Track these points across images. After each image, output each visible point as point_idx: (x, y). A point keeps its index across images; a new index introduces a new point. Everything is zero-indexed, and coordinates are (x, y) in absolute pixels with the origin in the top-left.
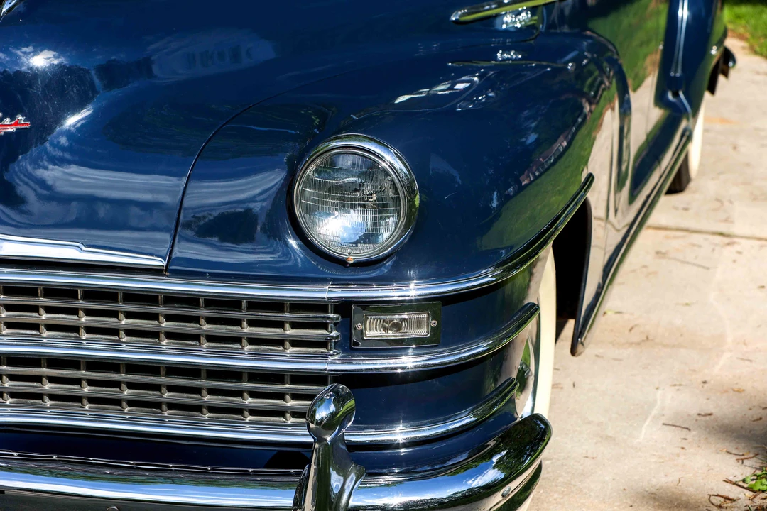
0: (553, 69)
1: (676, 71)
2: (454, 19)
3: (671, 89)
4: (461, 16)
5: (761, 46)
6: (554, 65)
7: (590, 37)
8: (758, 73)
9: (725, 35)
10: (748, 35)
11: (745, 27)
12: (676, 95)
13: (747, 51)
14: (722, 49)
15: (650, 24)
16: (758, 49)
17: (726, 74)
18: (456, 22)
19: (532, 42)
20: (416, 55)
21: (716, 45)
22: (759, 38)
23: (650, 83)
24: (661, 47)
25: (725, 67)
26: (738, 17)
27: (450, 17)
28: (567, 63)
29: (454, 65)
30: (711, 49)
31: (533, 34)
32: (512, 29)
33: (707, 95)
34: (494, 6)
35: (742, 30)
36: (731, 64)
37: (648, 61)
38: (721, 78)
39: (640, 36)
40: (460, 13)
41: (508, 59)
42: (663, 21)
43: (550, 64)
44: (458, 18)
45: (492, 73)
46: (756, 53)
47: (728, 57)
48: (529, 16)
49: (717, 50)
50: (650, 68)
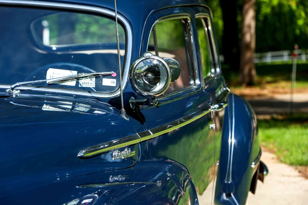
0: (147, 186)
1: (228, 180)
2: (80, 155)
3: (225, 192)
4: (84, 154)
5: (285, 157)
6: (148, 183)
7: (171, 163)
8: (283, 176)
9: (260, 154)
10: (275, 150)
11: (273, 143)
12: (229, 195)
13: (275, 160)
14: (258, 164)
15: (210, 146)
16: (282, 159)
17: (262, 180)
18: (81, 157)
19: (132, 168)
20: (55, 182)
21: (254, 162)
22: (284, 151)
23: (212, 186)
24: (218, 164)
25: (261, 175)
26: (269, 137)
27: (77, 154)
28: (156, 181)
29: (80, 187)
30: (252, 164)
31: (133, 163)
32: (118, 161)
33: (250, 194)
34: (106, 146)
35: (271, 146)
36: (265, 173)
37: (210, 172)
38: (259, 182)
39: (204, 154)
40: (84, 151)
41: (117, 181)
42: (218, 144)
43: (145, 183)
44: (82, 155)
45: (106, 191)
46: (281, 162)
47: (262, 168)
48: (130, 151)
49: (255, 164)
50: (211, 177)
